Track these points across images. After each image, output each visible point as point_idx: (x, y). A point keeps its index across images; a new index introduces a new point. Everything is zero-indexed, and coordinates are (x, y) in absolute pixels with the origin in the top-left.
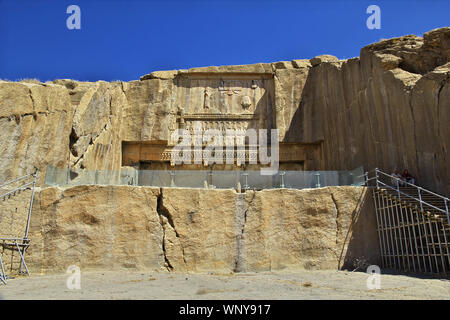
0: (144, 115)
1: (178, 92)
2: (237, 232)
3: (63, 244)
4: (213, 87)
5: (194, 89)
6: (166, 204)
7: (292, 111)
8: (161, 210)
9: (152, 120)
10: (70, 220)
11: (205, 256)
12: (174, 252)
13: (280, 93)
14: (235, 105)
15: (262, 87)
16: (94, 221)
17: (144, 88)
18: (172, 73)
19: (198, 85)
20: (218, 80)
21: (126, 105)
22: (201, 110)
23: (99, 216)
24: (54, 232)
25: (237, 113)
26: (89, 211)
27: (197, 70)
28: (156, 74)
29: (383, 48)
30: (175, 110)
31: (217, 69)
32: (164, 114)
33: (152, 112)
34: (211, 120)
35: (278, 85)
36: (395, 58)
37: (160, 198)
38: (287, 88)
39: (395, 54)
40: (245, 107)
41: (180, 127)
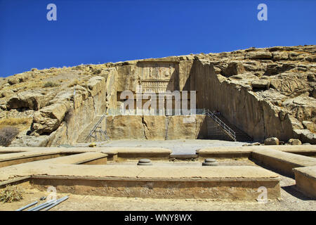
0: (125, 81)
1: (138, 70)
2: (166, 128)
3: (116, 132)
4: (154, 67)
5: (145, 68)
6: (145, 121)
7: (186, 78)
8: (143, 122)
9: (129, 83)
10: (117, 125)
11: (157, 135)
12: (148, 135)
13: (181, 72)
14: (162, 75)
15: (174, 67)
16: (124, 125)
17: (125, 69)
18: (136, 61)
19: (147, 67)
20: (155, 64)
21: (118, 76)
22: (148, 78)
23: (126, 124)
24: (113, 129)
25: (163, 79)
26: (123, 123)
27: (147, 60)
28: (129, 62)
29: (216, 64)
30: (137, 77)
31: (155, 60)
32: (134, 80)
33: (129, 79)
34: (152, 82)
35: (180, 67)
36: (219, 70)
37: (143, 119)
38: (184, 69)
39: (219, 68)
40: (166, 76)
41: (140, 84)
